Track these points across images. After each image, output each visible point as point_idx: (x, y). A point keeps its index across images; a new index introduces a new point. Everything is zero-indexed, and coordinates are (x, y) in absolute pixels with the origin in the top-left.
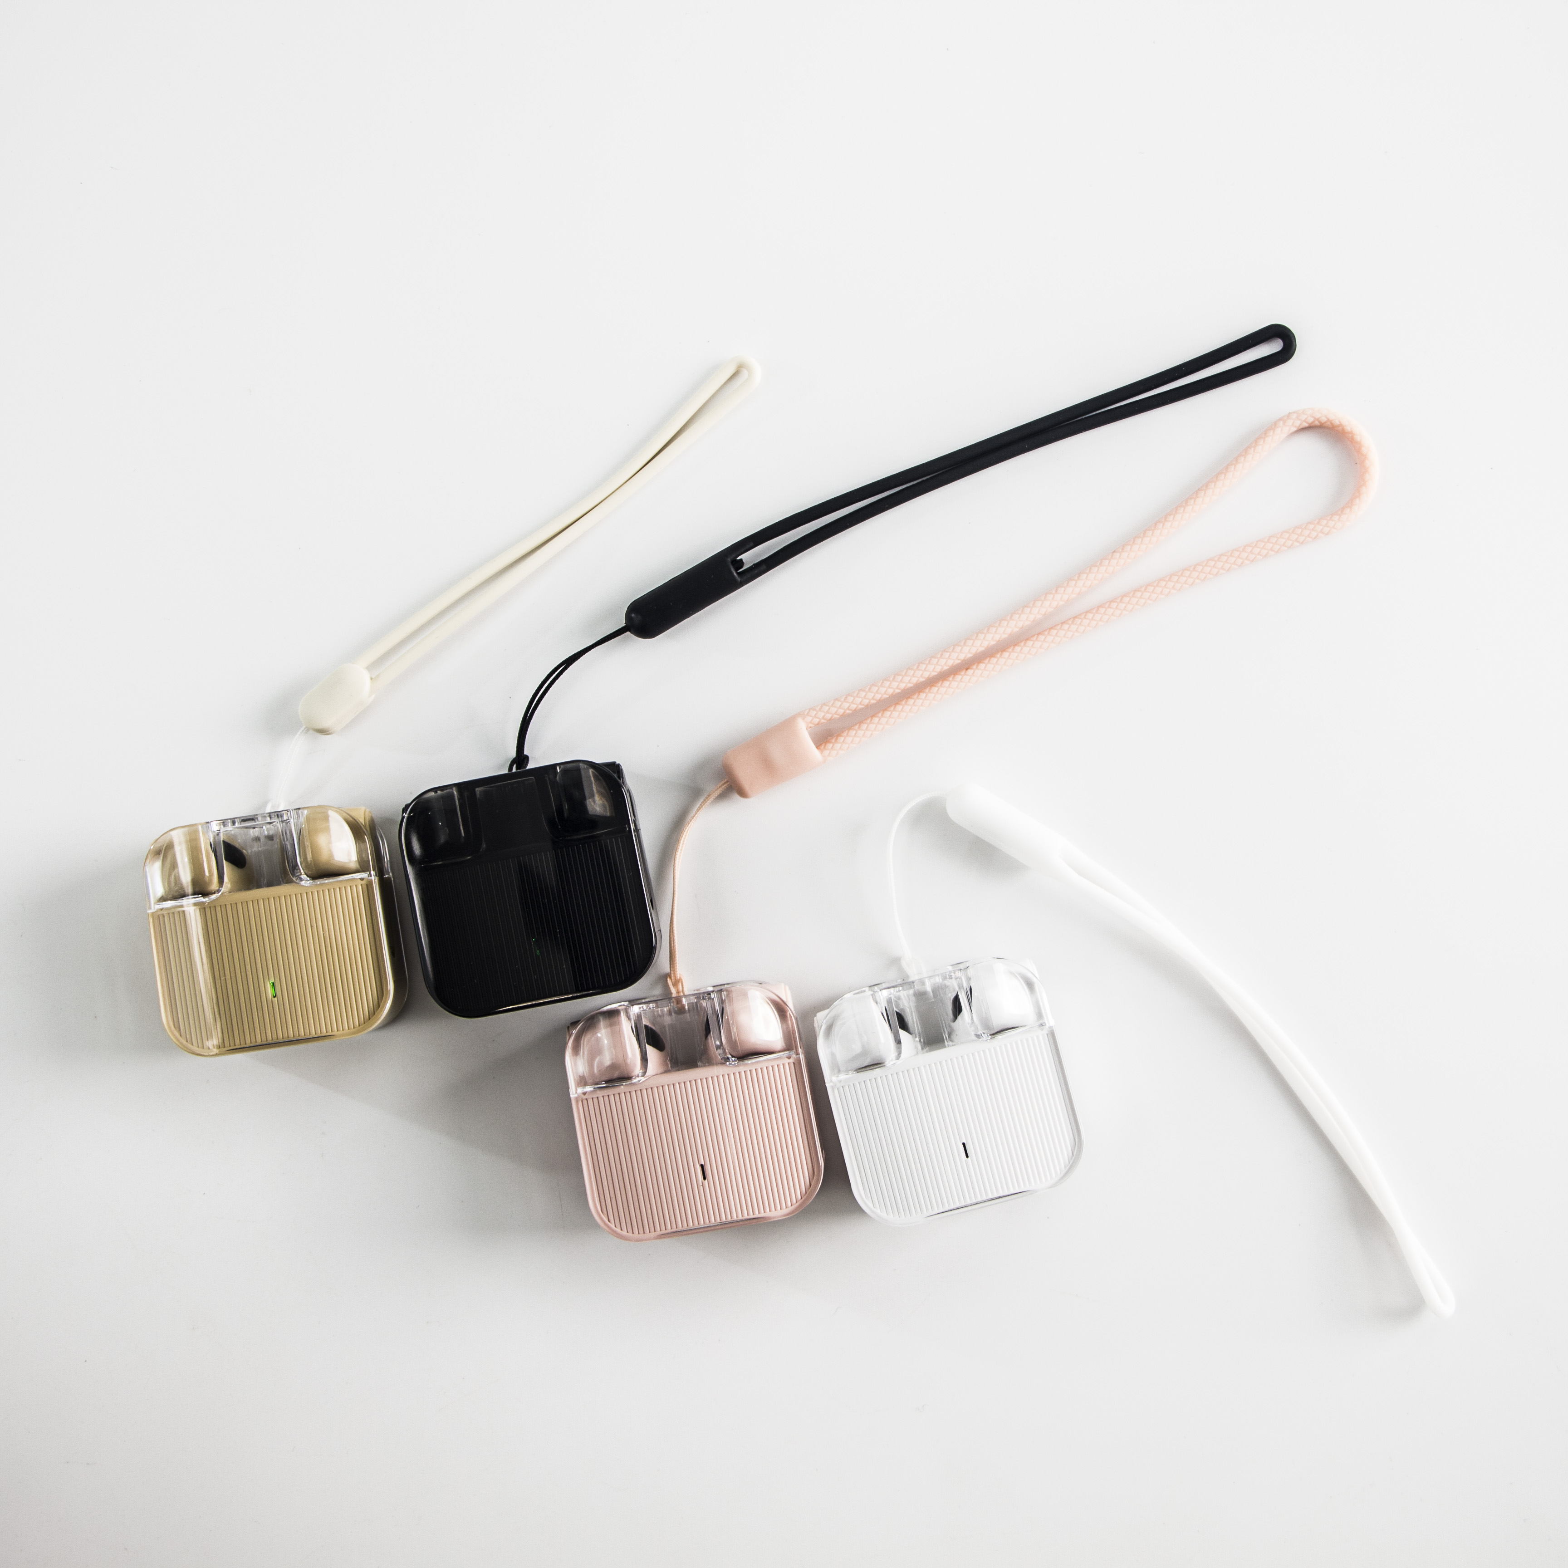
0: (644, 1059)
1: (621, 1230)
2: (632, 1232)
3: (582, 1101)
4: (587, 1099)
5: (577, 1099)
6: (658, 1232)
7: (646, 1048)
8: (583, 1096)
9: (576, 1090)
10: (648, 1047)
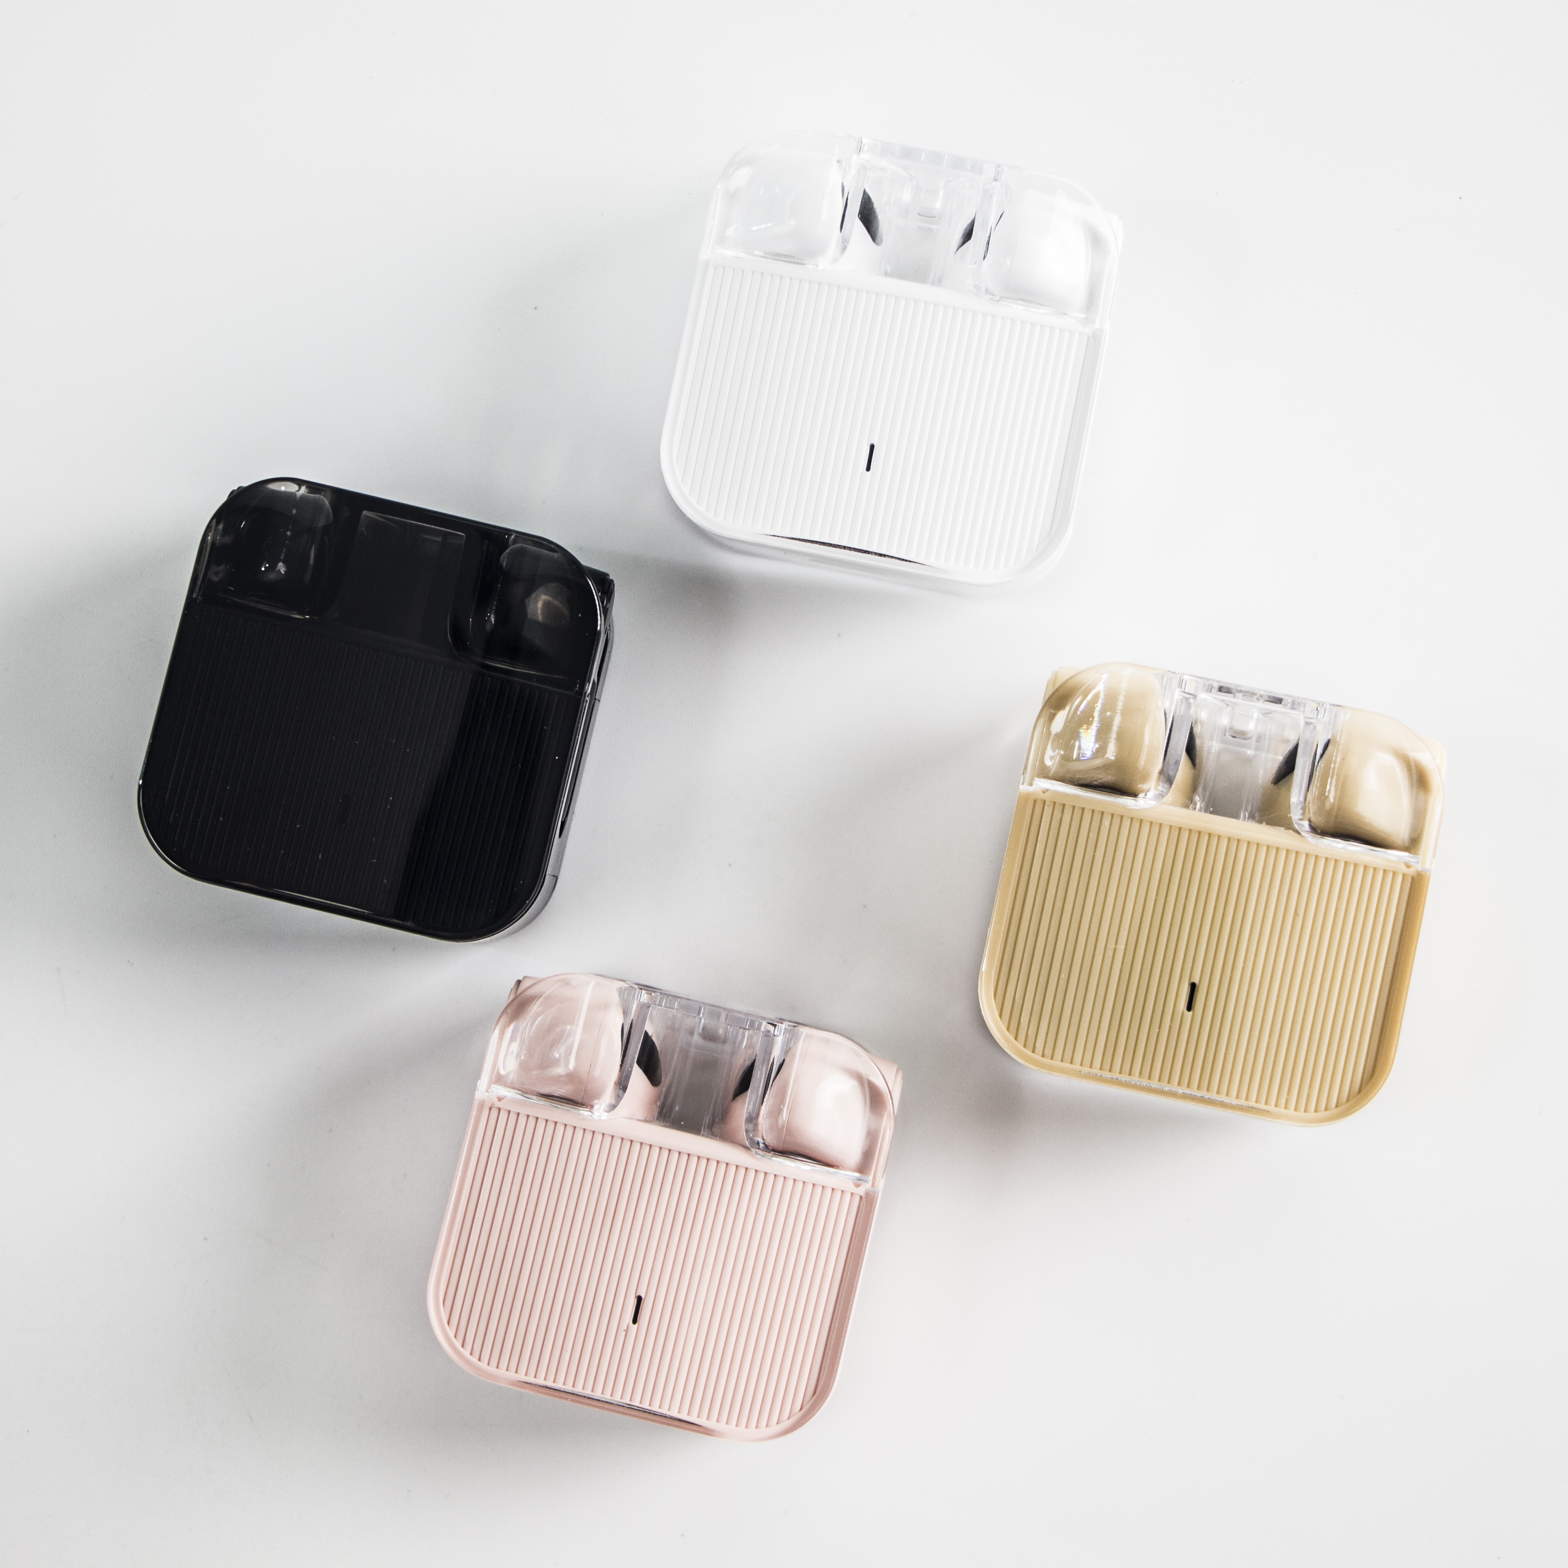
0: (622, 1085)
1: (463, 1346)
2: (487, 1362)
3: (490, 1108)
4: (499, 1109)
5: (482, 1105)
6: (522, 1377)
7: (632, 1067)
8: (496, 1101)
9: (489, 1087)
10: (636, 1067)
